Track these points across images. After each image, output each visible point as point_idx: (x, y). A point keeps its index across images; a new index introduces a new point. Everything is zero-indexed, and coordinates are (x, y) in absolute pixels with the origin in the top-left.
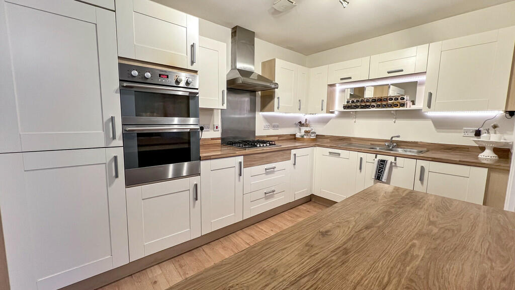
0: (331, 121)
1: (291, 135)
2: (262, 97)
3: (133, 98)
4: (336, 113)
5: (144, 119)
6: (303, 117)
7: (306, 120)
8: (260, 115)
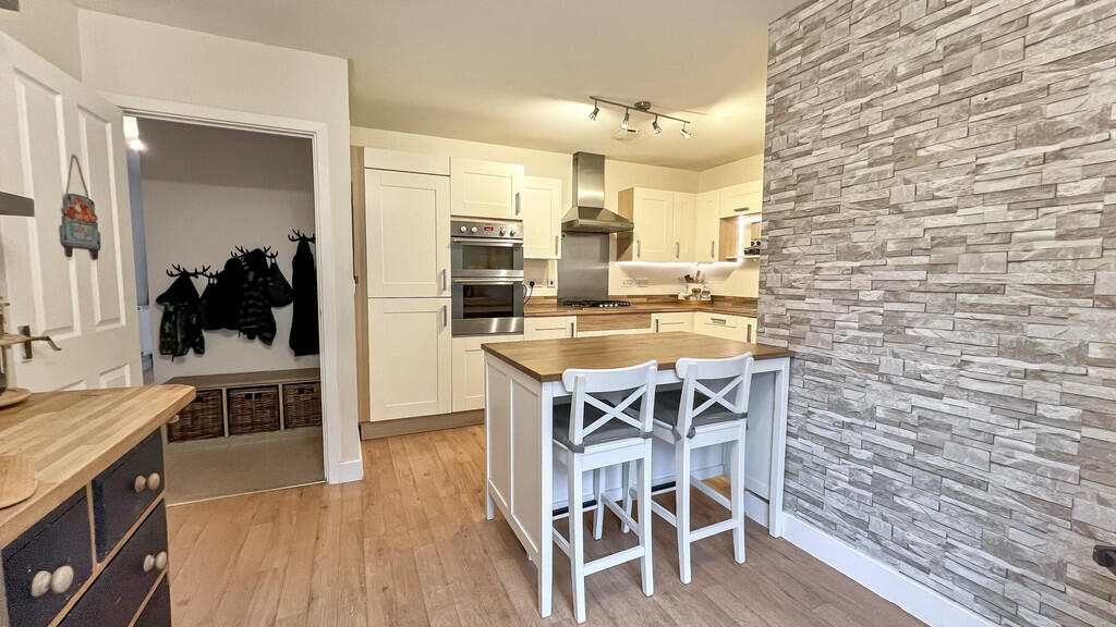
0: (733, 273)
1: (671, 296)
2: (619, 240)
3: (461, 252)
4: (740, 261)
5: (469, 272)
6: (692, 268)
7: (699, 272)
8: (615, 268)
